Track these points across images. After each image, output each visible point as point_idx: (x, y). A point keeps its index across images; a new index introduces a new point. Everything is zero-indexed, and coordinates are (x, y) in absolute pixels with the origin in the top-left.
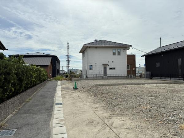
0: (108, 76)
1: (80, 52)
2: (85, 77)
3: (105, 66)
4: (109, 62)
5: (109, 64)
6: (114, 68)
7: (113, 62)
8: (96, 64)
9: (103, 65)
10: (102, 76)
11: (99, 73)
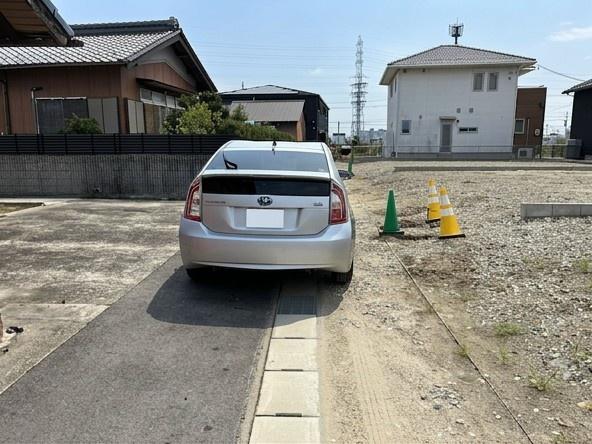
0: (453, 151)
1: (381, 84)
2: (387, 153)
3: (447, 124)
4: (459, 111)
5: (458, 116)
6: (474, 129)
7: (471, 110)
8: (421, 117)
9: (442, 120)
10: (437, 150)
11: (429, 142)
